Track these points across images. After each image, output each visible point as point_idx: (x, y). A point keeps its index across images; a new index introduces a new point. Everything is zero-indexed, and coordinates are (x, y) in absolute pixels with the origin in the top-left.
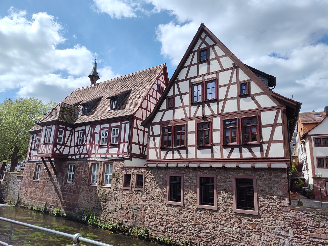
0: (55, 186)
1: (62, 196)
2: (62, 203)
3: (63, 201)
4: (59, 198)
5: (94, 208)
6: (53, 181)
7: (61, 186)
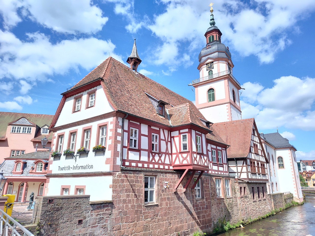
0: (186, 206)
1: (196, 216)
2: (197, 224)
3: (198, 220)
4: (194, 219)
5: (225, 216)
6: (182, 199)
7: (192, 204)
